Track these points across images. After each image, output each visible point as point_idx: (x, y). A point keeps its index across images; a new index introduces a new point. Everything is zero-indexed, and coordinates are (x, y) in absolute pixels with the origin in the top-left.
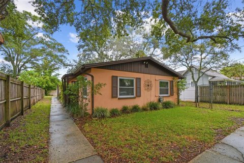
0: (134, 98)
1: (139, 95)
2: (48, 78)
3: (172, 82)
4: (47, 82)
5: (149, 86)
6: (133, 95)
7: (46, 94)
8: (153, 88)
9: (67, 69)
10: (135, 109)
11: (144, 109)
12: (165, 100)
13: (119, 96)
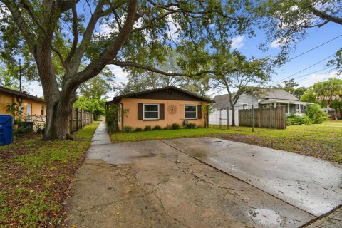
0: (158, 120)
1: (162, 118)
2: (97, 101)
3: (199, 106)
4: (96, 107)
5: (173, 110)
6: (157, 117)
7: (95, 119)
8: (178, 112)
9: (115, 92)
10: (157, 128)
11: (165, 129)
12: (190, 122)
13: (144, 118)
